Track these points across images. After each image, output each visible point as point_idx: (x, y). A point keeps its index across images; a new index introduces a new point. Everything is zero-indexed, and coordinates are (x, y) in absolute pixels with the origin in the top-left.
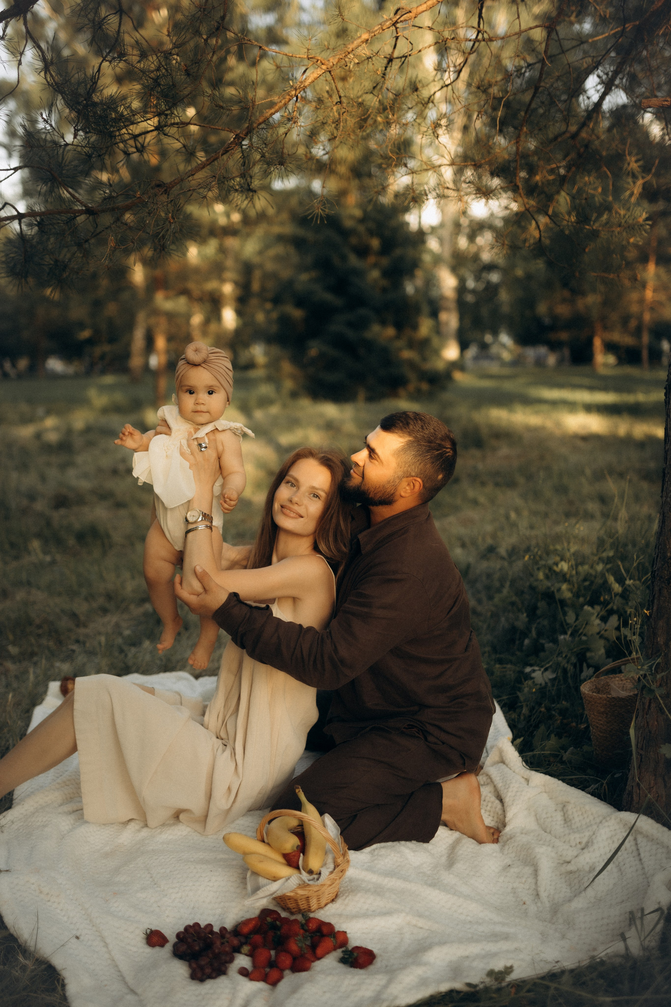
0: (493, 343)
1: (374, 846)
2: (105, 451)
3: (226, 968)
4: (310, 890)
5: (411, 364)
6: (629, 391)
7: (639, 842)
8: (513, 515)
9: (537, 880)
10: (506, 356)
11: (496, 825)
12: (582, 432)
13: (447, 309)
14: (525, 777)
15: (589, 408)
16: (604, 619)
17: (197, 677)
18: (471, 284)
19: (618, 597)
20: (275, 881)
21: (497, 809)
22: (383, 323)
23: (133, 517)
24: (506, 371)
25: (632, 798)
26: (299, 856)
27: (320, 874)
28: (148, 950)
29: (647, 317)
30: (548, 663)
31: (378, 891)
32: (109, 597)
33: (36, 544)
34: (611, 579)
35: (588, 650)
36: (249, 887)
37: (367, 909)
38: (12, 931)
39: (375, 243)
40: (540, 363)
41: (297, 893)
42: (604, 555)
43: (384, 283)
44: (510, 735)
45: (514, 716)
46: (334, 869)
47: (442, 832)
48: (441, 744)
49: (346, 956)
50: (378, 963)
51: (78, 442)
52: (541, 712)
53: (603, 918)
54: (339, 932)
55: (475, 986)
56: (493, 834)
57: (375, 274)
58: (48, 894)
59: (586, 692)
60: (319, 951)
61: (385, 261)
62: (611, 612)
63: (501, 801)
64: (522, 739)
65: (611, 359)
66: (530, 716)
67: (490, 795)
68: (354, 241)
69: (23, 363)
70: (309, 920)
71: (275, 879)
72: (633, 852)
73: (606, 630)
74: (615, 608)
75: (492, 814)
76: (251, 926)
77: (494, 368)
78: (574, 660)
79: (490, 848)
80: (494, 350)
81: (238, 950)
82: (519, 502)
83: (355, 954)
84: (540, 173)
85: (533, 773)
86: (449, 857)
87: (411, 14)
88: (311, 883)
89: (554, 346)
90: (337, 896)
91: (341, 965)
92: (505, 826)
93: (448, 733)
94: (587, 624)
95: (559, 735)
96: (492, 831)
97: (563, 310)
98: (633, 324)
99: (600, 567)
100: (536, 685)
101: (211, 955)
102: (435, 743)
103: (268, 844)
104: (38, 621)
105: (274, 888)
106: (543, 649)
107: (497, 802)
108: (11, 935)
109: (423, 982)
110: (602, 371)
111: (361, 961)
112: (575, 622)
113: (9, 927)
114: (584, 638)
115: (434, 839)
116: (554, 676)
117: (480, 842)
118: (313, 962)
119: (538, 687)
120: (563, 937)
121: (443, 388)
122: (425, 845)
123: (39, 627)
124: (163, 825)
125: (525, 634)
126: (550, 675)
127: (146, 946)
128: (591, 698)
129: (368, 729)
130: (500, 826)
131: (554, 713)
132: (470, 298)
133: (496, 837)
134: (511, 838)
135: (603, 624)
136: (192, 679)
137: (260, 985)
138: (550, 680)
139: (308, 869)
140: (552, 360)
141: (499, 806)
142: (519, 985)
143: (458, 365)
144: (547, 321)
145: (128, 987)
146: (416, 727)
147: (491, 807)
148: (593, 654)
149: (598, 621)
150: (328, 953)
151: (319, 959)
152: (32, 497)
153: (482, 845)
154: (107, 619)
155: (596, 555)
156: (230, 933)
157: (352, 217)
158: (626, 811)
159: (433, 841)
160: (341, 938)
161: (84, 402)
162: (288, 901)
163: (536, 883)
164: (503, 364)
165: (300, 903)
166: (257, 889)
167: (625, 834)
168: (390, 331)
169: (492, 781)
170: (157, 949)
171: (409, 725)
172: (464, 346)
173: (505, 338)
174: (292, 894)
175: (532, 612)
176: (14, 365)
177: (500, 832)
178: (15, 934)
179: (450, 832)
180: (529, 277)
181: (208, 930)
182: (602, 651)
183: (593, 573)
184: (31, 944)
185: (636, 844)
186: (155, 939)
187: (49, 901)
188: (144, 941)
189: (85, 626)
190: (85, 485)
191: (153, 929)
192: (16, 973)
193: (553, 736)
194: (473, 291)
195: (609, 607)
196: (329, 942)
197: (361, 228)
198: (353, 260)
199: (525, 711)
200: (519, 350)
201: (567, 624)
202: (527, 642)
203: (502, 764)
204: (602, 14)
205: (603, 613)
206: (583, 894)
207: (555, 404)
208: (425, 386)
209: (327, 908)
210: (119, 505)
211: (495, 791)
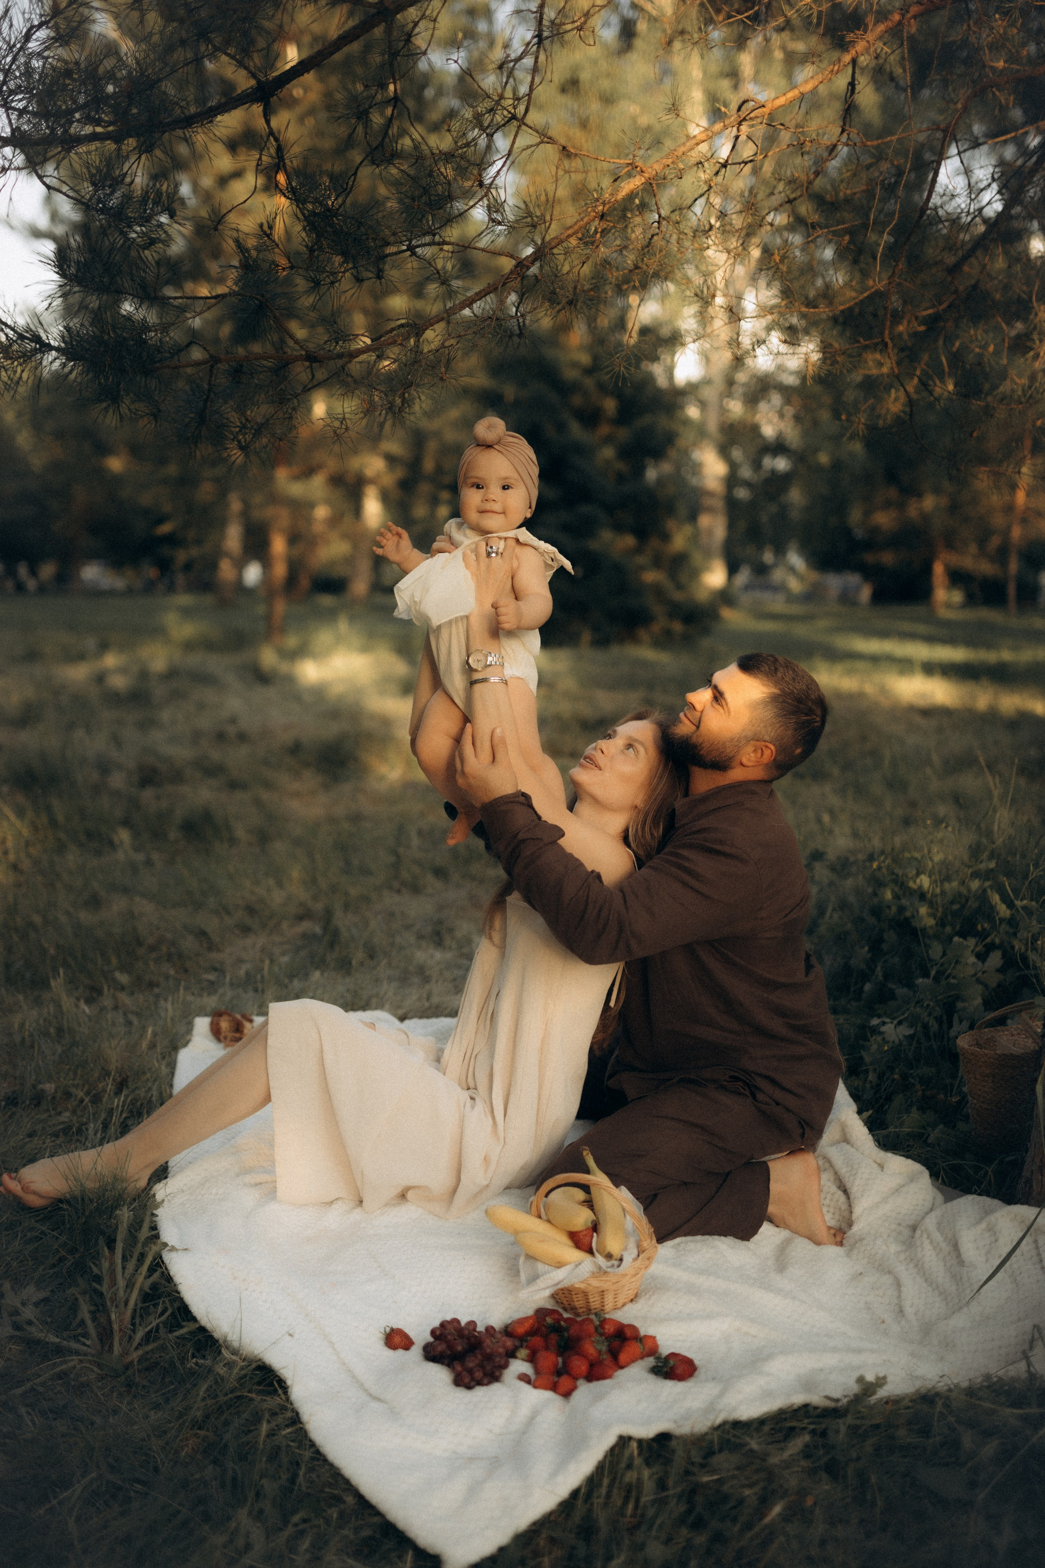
0: (775, 565)
1: (678, 1240)
2: (201, 706)
3: (501, 1374)
4: (606, 1281)
5: (658, 591)
6: (989, 646)
7: (1039, 1245)
8: (826, 818)
9: (900, 1292)
10: (795, 585)
11: (838, 1224)
12: (921, 703)
13: (710, 510)
14: (879, 1162)
15: (930, 669)
16: (982, 957)
17: (402, 1019)
18: (746, 472)
19: (1003, 926)
20: (559, 1267)
21: (839, 1203)
22: (619, 528)
23: (258, 803)
24: (796, 609)
25: (1031, 1187)
26: (592, 1237)
27: (621, 1260)
28: (389, 1353)
29: (1016, 533)
30: (903, 1014)
31: (692, 1290)
32: (251, 910)
33: (124, 836)
34: (996, 898)
35: (958, 998)
36: (523, 1277)
37: (680, 1312)
38: (204, 1321)
39: (610, 405)
40: (847, 598)
41: (589, 1285)
42: (982, 866)
43: (621, 466)
44: (854, 1107)
45: (857, 1083)
46: (638, 1256)
47: (766, 1229)
48: (774, 1104)
49: (659, 1364)
50: (701, 1374)
51: (159, 691)
52: (894, 1080)
53: (993, 1340)
54: (646, 1336)
55: (837, 1400)
56: (835, 1235)
57: (608, 453)
58: (244, 1280)
59: (966, 1046)
60: (623, 1357)
61: (623, 434)
62: (990, 948)
63: (845, 1192)
64: (870, 1112)
65: (957, 597)
66: (878, 1085)
67: (829, 1184)
68: (577, 400)
69: (48, 570)
70: (603, 1322)
71: (559, 1265)
72: (1032, 1257)
73: (984, 972)
74: (997, 941)
75: (832, 1210)
76: (527, 1325)
77: (777, 604)
78: (938, 1011)
79: (832, 1251)
80: (778, 575)
81: (512, 1354)
82: (834, 800)
83: (672, 1362)
84: (905, 322)
85: (890, 1155)
86: (777, 1260)
87: (764, 109)
88: (609, 1270)
89: (869, 572)
90: (636, 1296)
91: (652, 1377)
92: (850, 1224)
93: (783, 1089)
94: (957, 962)
95: (922, 1109)
96: (833, 1231)
97: (884, 519)
98: (995, 542)
99: (975, 885)
100: (888, 1042)
101: (479, 1356)
102: (767, 1104)
103: (549, 1221)
104: (151, 941)
105: (559, 1277)
106: (893, 996)
107: (840, 1193)
108: (203, 1329)
109: (768, 1394)
110: (944, 613)
111: (679, 1371)
112: (942, 958)
113: (199, 1317)
114: (953, 981)
115: (756, 1237)
116: (911, 1032)
117: (818, 1243)
118: (616, 1371)
119: (891, 1044)
120: (942, 1359)
121: (706, 631)
122: (746, 1243)
123: (153, 948)
124: (386, 1205)
125: (864, 977)
126: (905, 1031)
127: (386, 1348)
128: (972, 1054)
129: (674, 1081)
130: (844, 1226)
131: (913, 1081)
132: (742, 494)
133: (838, 1239)
134: (861, 1240)
135: (980, 964)
136: (396, 1021)
137: (548, 1394)
138: (905, 1037)
139: (606, 1252)
140: (865, 593)
141: (842, 1198)
142: (893, 1402)
143: (725, 597)
144: (859, 533)
145: (370, 1395)
146: (741, 1080)
147: (831, 1200)
148: (967, 1004)
149: (972, 959)
150: (633, 1361)
151: (622, 1367)
152: (104, 767)
153: (822, 1246)
154: (249, 941)
155: (969, 867)
156: (500, 1332)
157: (575, 365)
158: (1022, 1204)
159: (756, 1238)
160: (649, 1344)
161: (158, 632)
162: (574, 1296)
163: (899, 1296)
164: (791, 598)
165: (591, 1300)
166: (534, 1278)
167: (1021, 1235)
168: (629, 541)
169: (831, 1165)
170: (400, 1352)
171: (731, 1077)
172: (732, 569)
173: (795, 559)
174: (582, 1286)
175: (876, 945)
176: (33, 572)
177: (845, 1233)
178: (208, 1326)
179: (776, 1229)
180: (837, 466)
181: (471, 1328)
182: (978, 1001)
183: (964, 891)
184: (233, 1338)
185: (1037, 1248)
186: (397, 1339)
187: (246, 1289)
188: (382, 1343)
189: (219, 950)
190: (182, 753)
191: (395, 1327)
192: (221, 1370)
193: (914, 1109)
194: (747, 484)
195: (989, 940)
196: (634, 1348)
197: (589, 383)
198: (576, 431)
199: (872, 1077)
200: (814, 576)
201: (930, 960)
202: (868, 987)
203: (845, 1144)
204: (1003, 102)
205: (980, 948)
206: (965, 1310)
207: (875, 659)
208: (678, 627)
209: (626, 1308)
210: (233, 785)
211: (835, 1179)
